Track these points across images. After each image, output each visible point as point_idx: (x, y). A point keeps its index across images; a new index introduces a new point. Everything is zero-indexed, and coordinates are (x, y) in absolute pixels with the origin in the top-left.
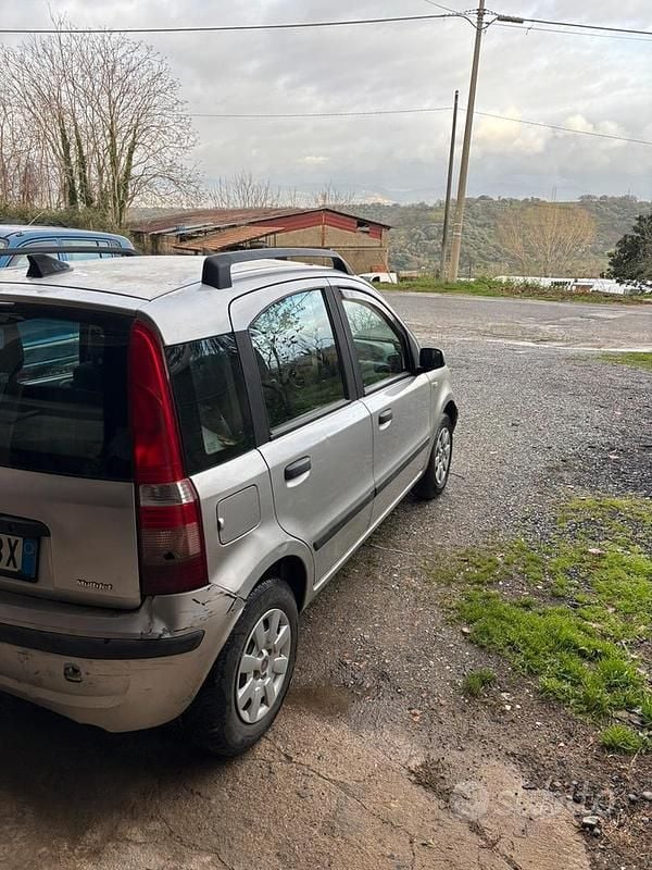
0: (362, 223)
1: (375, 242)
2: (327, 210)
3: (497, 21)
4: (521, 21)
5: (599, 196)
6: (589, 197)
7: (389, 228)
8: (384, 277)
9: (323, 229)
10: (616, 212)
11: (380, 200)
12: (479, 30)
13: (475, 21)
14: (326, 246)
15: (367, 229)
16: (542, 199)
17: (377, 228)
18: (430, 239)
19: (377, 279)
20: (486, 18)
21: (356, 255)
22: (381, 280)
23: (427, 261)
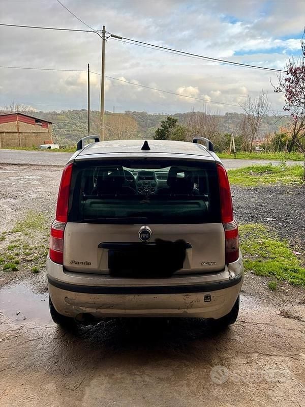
0: (38, 121)
1: (45, 130)
2: (19, 114)
3: (111, 37)
4: (121, 38)
5: (133, 111)
6: (129, 112)
7: (51, 123)
8: (53, 146)
9: (18, 123)
10: (140, 118)
11: (32, 109)
12: (104, 40)
13: (101, 35)
14: (20, 131)
15: (41, 124)
16: (110, 112)
17: (46, 123)
18: (60, 129)
19: (50, 147)
20: (106, 35)
21: (37, 136)
22: (52, 148)
23: (60, 139)
